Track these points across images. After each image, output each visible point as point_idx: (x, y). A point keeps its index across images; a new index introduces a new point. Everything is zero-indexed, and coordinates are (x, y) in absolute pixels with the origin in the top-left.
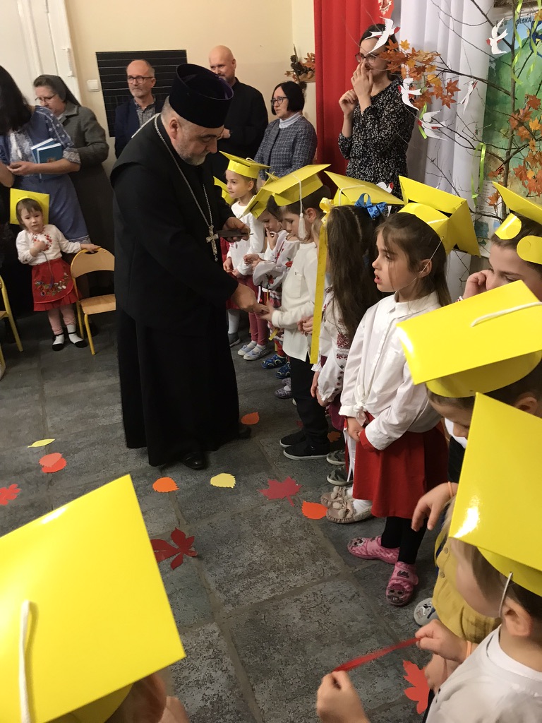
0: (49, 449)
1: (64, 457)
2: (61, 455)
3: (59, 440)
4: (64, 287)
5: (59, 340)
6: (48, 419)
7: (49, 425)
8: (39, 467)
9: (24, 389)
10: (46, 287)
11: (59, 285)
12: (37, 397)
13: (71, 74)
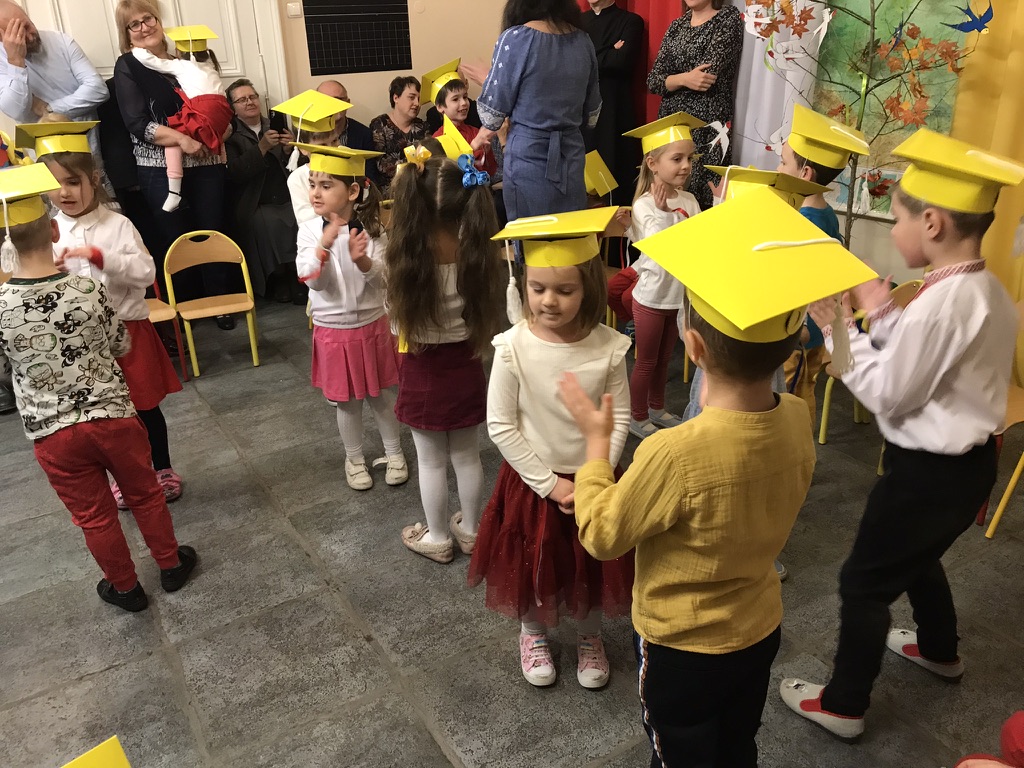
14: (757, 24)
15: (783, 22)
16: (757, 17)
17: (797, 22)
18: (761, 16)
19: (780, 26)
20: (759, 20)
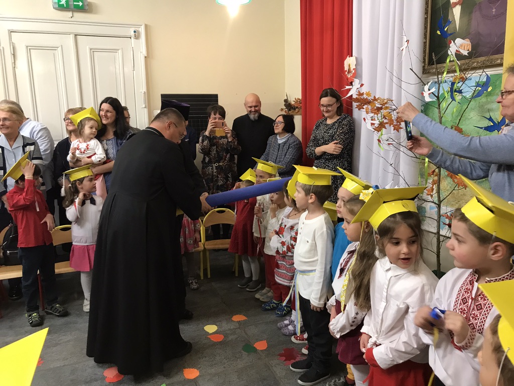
13: (144, 106)
14: (372, 124)
15: (387, 123)
16: (372, 120)
17: (395, 123)
18: (374, 120)
19: (386, 125)
20: (373, 122)
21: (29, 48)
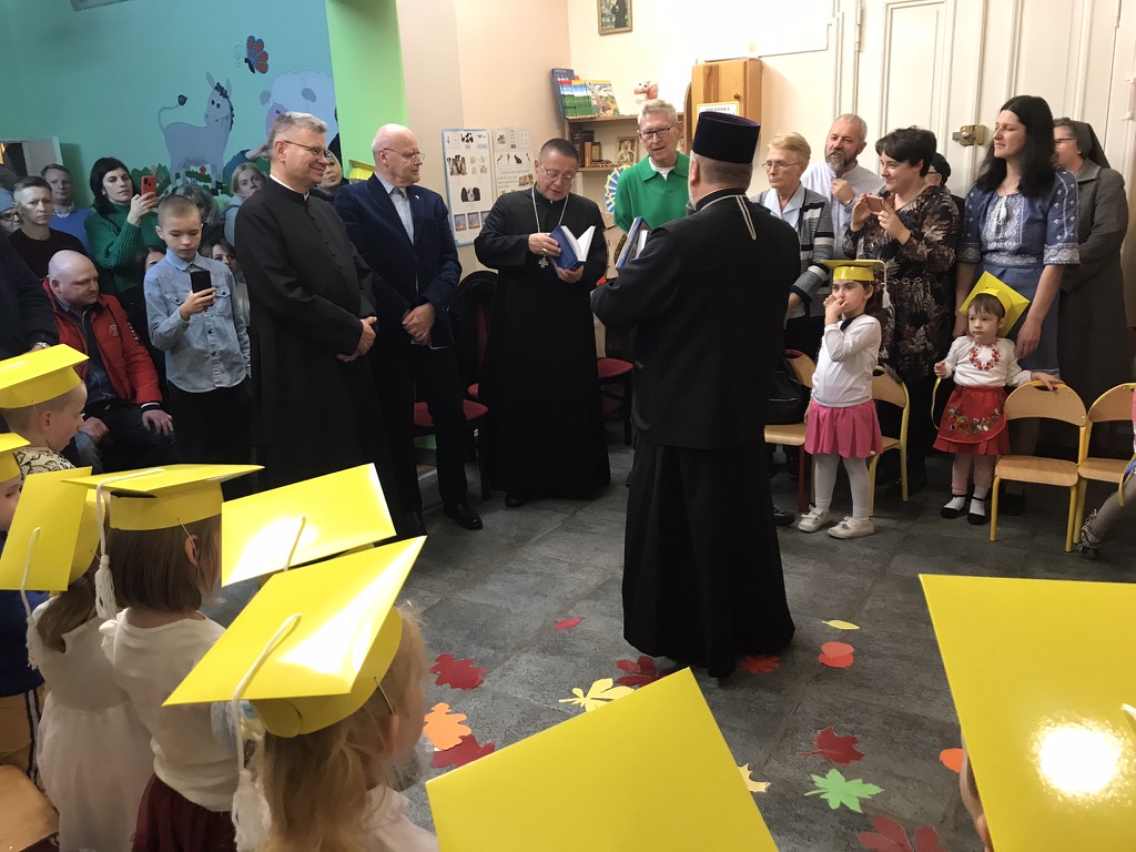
0: (845, 636)
1: (854, 654)
2: (853, 650)
3: (865, 631)
4: (986, 428)
5: (954, 504)
6: (869, 601)
7: (867, 607)
8: (818, 652)
9: (868, 551)
10: (960, 420)
11: (979, 423)
12: (876, 566)
13: (1128, 115)
21: (891, 6)
